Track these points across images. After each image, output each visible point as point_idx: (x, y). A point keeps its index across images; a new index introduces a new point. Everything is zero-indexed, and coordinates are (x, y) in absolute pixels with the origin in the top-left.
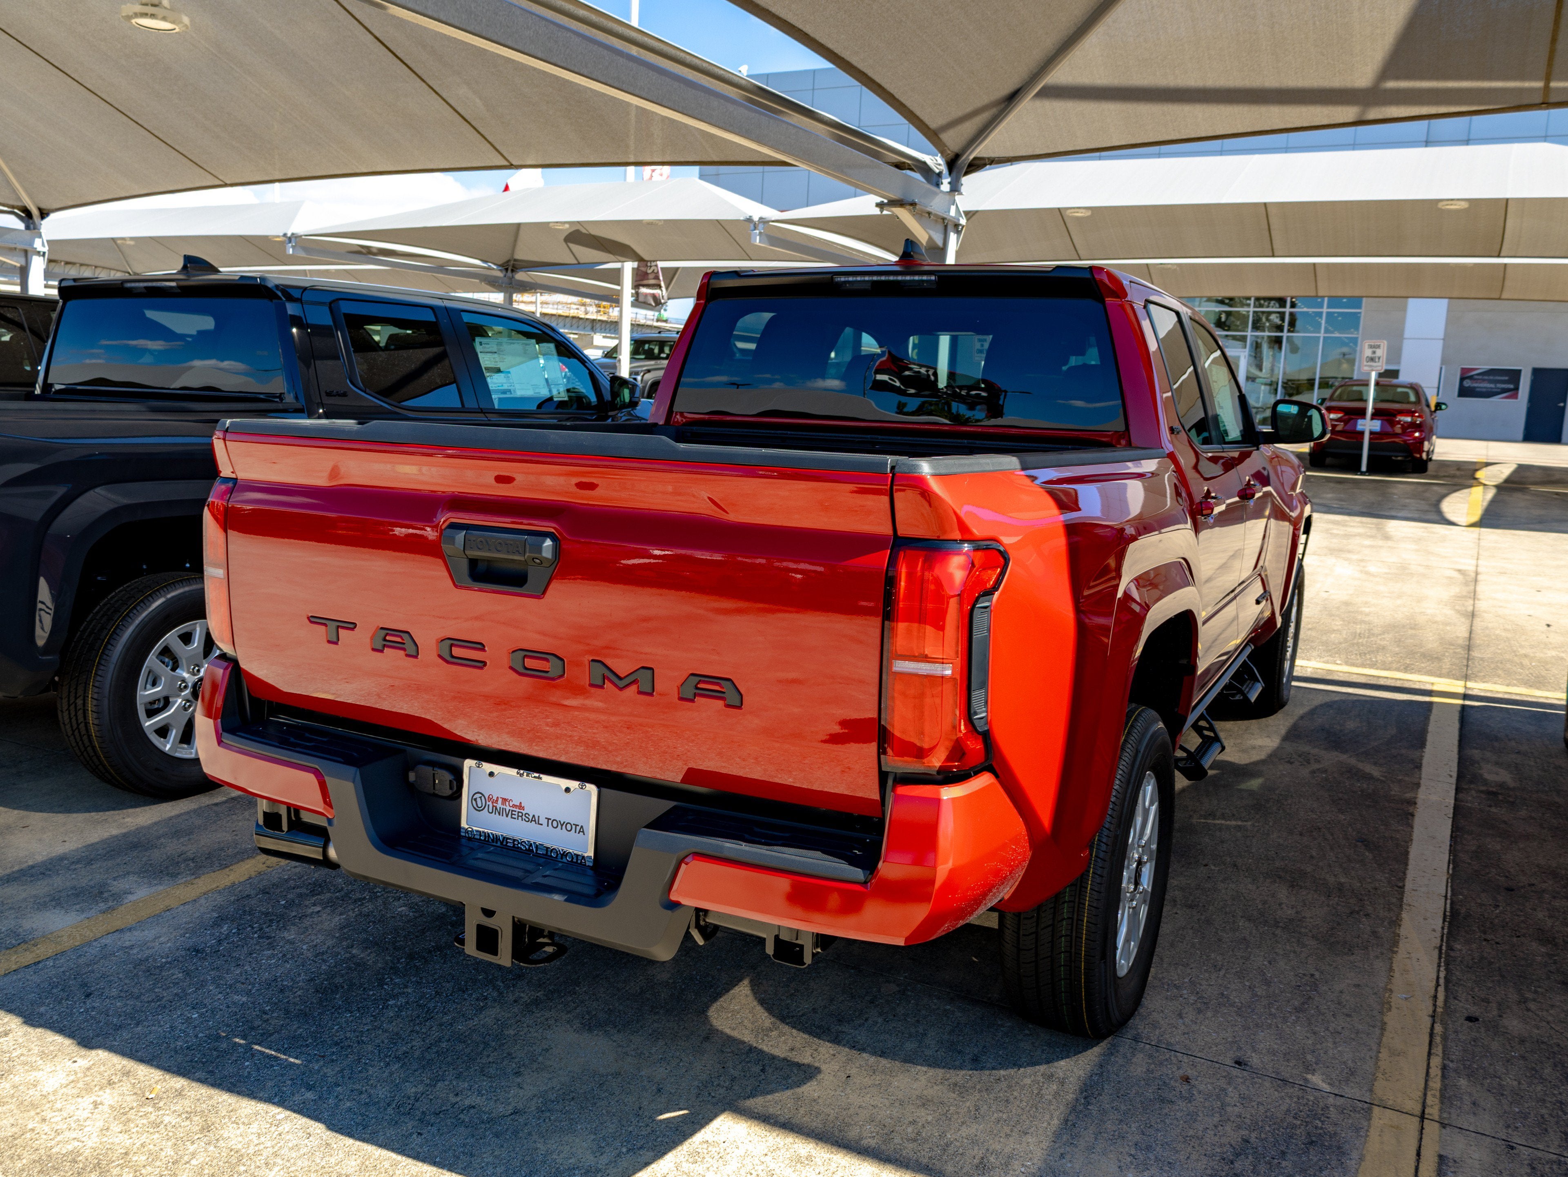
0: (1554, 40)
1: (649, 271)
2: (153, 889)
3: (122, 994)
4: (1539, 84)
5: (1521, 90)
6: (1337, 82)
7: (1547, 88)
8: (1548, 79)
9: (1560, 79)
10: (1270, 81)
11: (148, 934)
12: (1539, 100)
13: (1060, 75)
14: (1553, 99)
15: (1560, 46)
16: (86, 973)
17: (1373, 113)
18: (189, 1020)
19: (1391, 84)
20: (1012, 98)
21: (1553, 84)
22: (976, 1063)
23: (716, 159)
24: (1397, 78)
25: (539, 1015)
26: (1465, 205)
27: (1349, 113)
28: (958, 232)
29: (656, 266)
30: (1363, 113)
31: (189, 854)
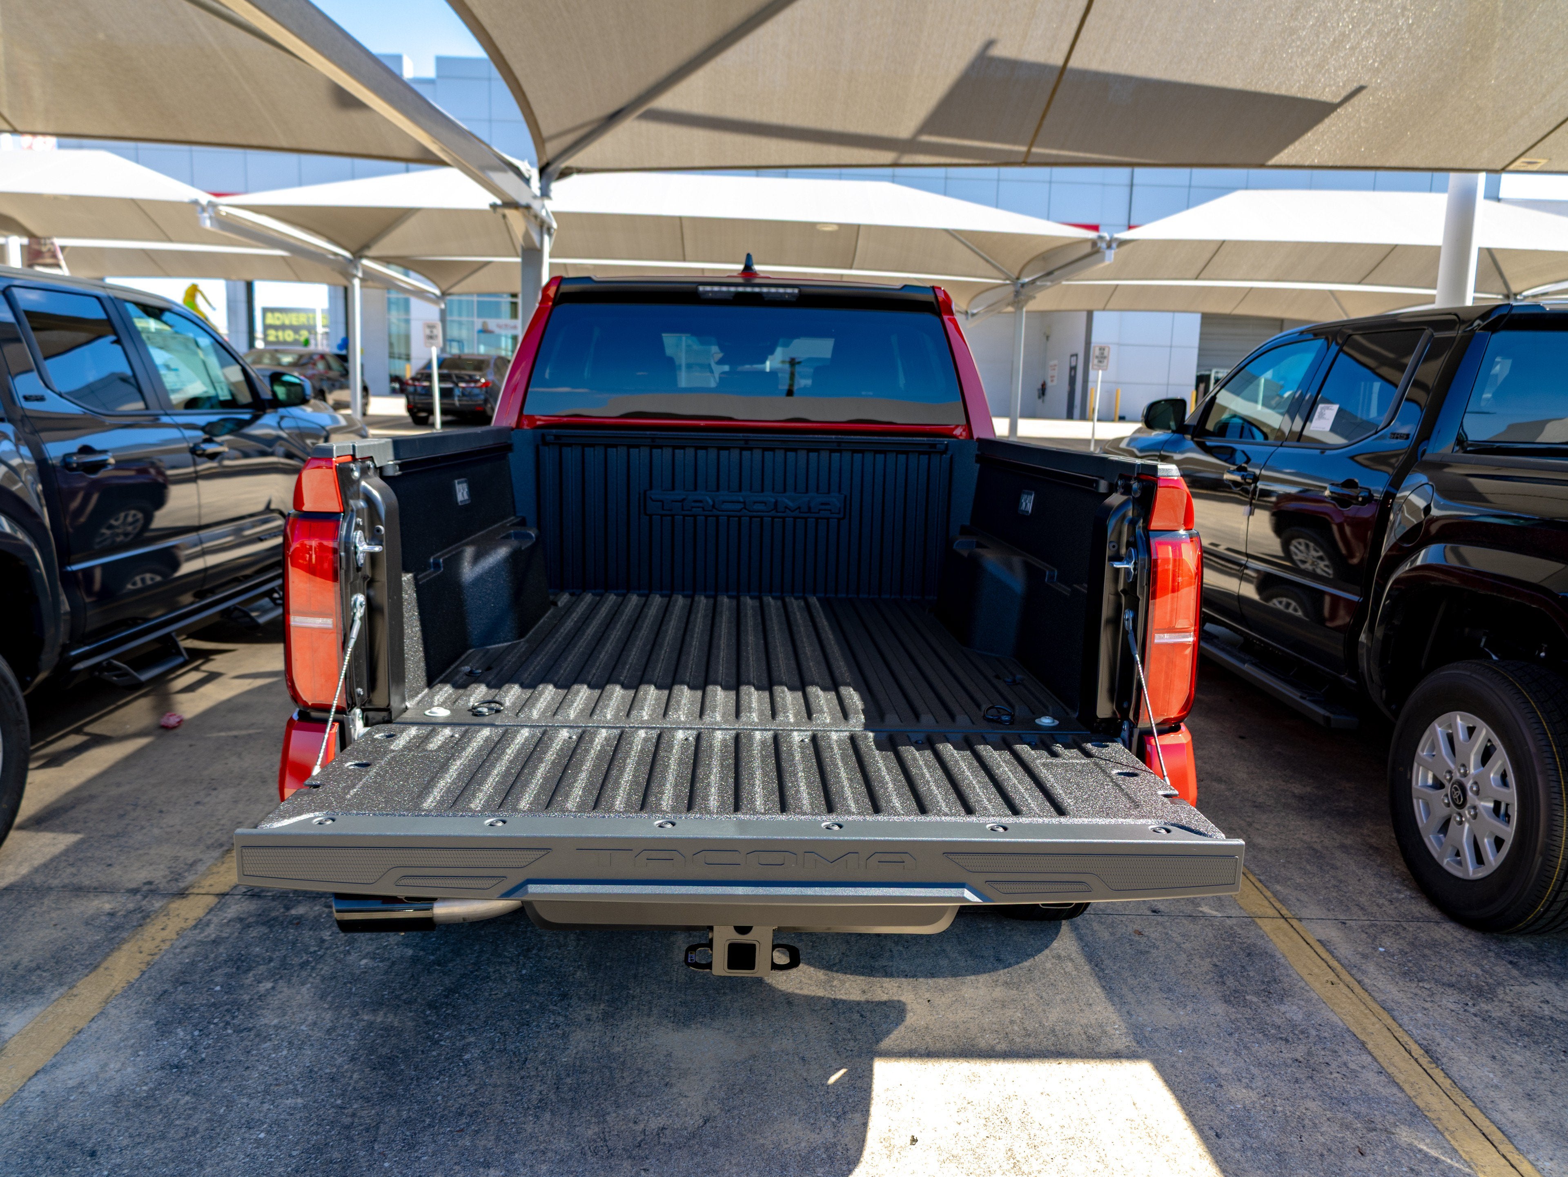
0: (1043, 117)
1: (44, 249)
2: (28, 1013)
3: (137, 1140)
4: (1024, 149)
5: (1011, 152)
6: (886, 131)
7: (1029, 151)
8: (1031, 145)
9: (1039, 146)
10: (836, 125)
11: (88, 1064)
12: (1020, 159)
13: (665, 102)
14: (1030, 160)
15: (1045, 122)
16: (56, 1131)
17: (906, 159)
18: (258, 1141)
19: (925, 138)
20: (614, 118)
21: (1034, 150)
22: (1000, 962)
23: (285, 144)
24: (931, 133)
25: (625, 1026)
26: (835, 228)
27: (888, 157)
28: (550, 234)
29: (52, 244)
30: (899, 158)
31: (26, 962)
